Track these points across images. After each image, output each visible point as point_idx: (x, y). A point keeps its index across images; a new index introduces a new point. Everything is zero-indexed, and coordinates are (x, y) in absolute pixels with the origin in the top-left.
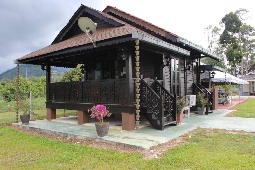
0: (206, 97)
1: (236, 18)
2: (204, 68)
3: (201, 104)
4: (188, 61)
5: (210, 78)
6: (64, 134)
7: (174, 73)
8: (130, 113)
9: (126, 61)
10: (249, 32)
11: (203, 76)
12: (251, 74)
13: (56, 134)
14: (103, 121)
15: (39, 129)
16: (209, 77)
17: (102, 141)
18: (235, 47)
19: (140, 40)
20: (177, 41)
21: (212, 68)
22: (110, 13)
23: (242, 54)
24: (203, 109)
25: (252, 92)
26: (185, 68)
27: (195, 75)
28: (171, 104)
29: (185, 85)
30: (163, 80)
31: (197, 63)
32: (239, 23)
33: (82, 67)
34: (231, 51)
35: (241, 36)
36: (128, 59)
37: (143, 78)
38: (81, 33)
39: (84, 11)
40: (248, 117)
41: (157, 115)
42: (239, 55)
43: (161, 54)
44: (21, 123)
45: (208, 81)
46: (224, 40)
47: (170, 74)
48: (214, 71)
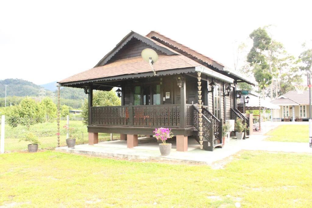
0: (243, 122)
1: (265, 34)
2: (240, 93)
3: (240, 129)
4: (227, 87)
5: (245, 103)
6: (124, 155)
7: (216, 98)
8: (184, 136)
9: (181, 89)
10: (279, 50)
11: (239, 101)
12: (282, 98)
13: (113, 156)
14: (166, 143)
15: (91, 153)
16: (243, 102)
17: (166, 159)
18: (264, 67)
19: (202, 72)
20: (224, 70)
21: (248, 93)
22: (154, 38)
23: (272, 74)
24: (242, 134)
25: (283, 118)
26: (224, 93)
27: (232, 100)
28: (217, 128)
29: (224, 110)
30: (207, 105)
31: (234, 88)
32: (268, 40)
33: (119, 90)
34: (259, 71)
35: (270, 54)
36: (183, 86)
37: (193, 104)
38: (127, 58)
39: (133, 37)
40: (284, 141)
41: (208, 138)
42: (268, 75)
43: (206, 80)
44: (67, 147)
45: (242, 106)
46: (252, 58)
47: (213, 99)
48: (249, 96)
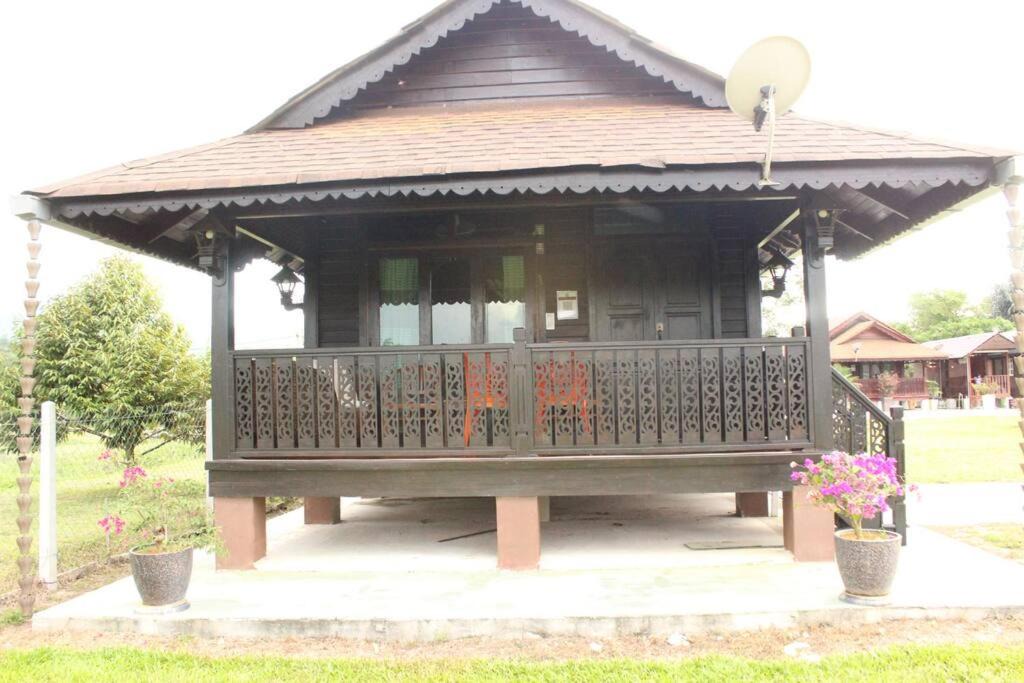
13: (544, 635)
